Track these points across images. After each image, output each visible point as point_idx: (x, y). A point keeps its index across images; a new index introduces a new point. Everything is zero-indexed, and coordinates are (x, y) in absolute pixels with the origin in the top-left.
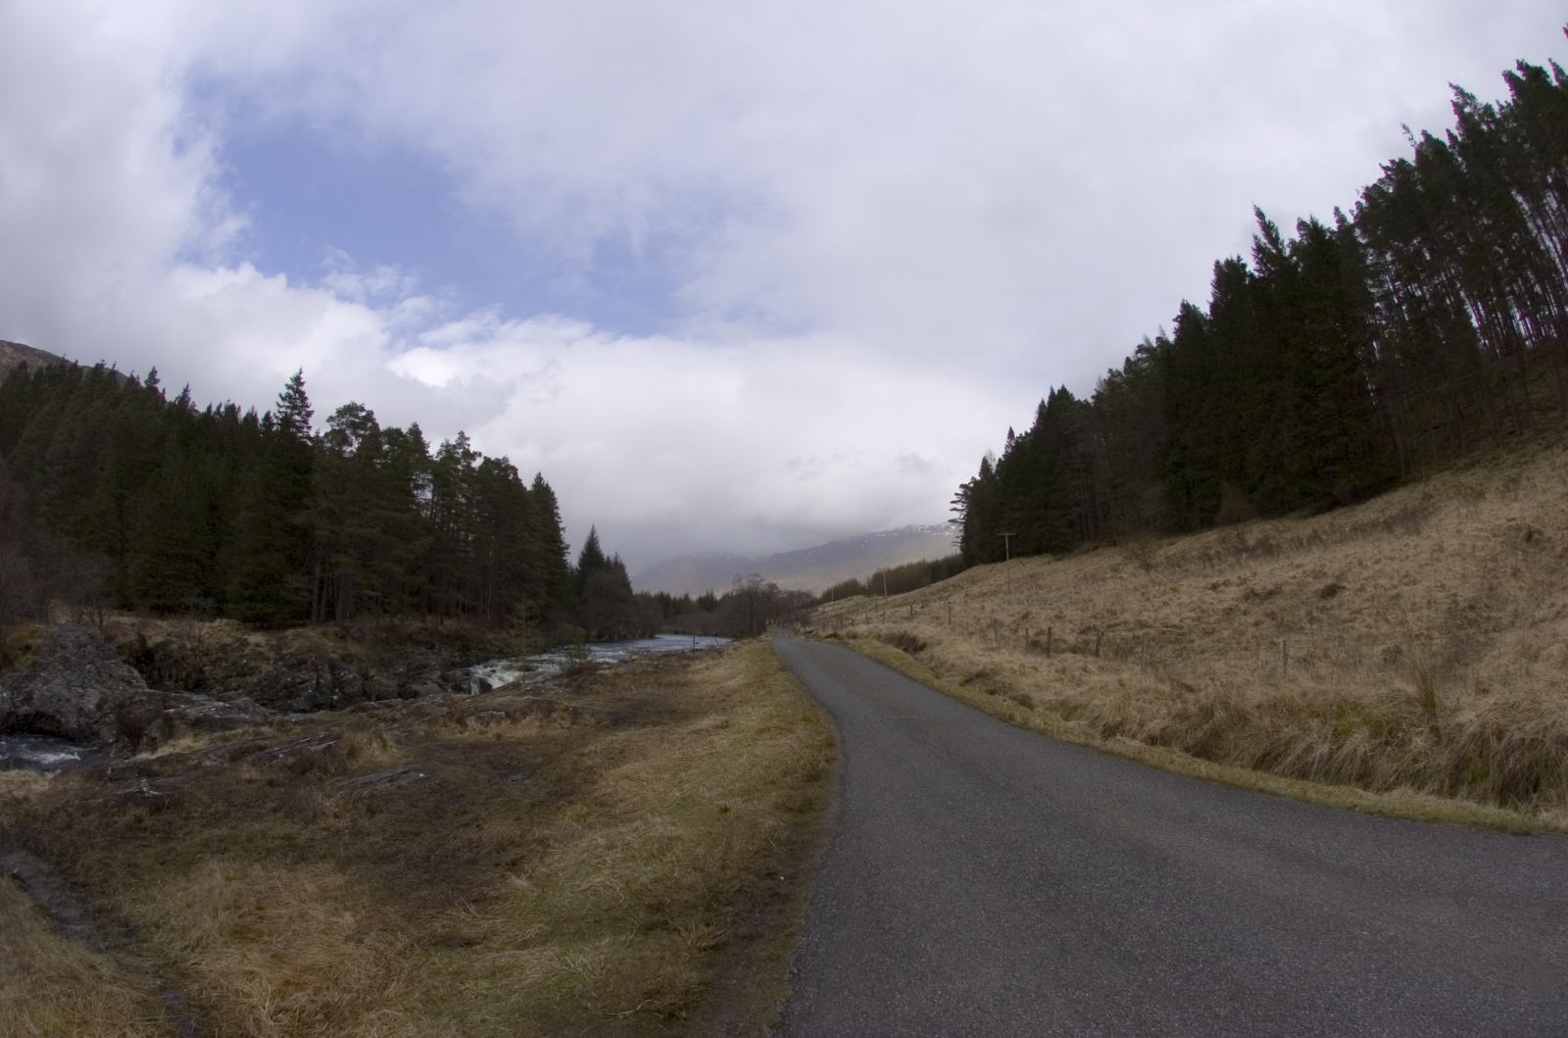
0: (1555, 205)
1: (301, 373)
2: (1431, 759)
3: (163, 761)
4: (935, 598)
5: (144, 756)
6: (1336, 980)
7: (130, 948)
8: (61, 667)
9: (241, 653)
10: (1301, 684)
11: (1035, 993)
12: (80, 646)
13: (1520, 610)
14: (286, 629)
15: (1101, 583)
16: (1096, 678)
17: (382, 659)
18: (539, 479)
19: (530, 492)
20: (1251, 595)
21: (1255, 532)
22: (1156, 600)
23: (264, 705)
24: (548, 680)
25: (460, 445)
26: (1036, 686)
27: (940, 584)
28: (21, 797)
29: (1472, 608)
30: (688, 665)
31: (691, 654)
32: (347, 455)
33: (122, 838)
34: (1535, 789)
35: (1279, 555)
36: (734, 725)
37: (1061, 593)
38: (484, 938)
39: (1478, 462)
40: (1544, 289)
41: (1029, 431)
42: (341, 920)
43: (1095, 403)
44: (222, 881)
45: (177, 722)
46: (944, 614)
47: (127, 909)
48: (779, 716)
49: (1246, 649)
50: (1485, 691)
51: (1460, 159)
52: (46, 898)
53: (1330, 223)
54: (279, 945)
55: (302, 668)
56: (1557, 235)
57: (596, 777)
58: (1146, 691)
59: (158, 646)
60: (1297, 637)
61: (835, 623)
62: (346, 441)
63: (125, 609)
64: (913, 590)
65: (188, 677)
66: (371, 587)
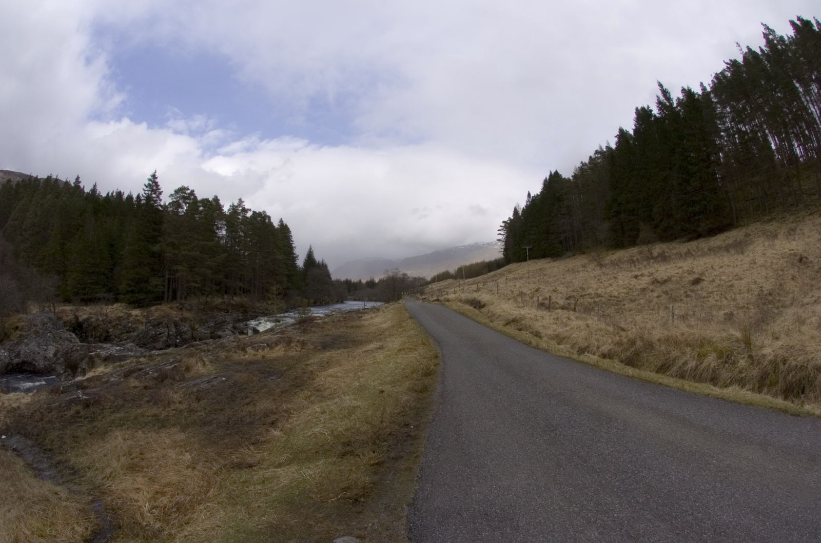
0: (816, 91)
1: (155, 173)
2: (748, 372)
3: (89, 380)
4: (490, 280)
5: (79, 378)
6: (699, 486)
7: (75, 481)
8: (35, 336)
9: (128, 320)
10: (680, 329)
11: (544, 487)
12: (44, 324)
13: (795, 297)
14: (151, 307)
15: (577, 273)
16: (575, 323)
17: (201, 319)
18: (281, 221)
19: (277, 228)
20: (655, 282)
21: (657, 249)
22: (605, 283)
23: (141, 347)
24: (289, 326)
25: (239, 205)
26: (543, 326)
27: (492, 273)
28: (16, 407)
29: (770, 294)
30: (362, 317)
31: (363, 311)
32: (181, 214)
33: (69, 423)
34: (803, 393)
35: (670, 261)
36: (386, 347)
37: (556, 278)
38: (259, 463)
39: (775, 219)
40: (810, 132)
41: (539, 194)
42: (184, 457)
43: (573, 179)
44: (122, 441)
45: (96, 359)
46: (495, 289)
47: (73, 460)
48: (409, 342)
49: (653, 310)
50: (777, 338)
51: (766, 63)
52: (31, 459)
53: (698, 90)
54: (152, 473)
55: (160, 326)
56: (817, 105)
57: (315, 376)
58: (601, 330)
59: (85, 320)
60: (679, 304)
61: (438, 294)
62: (180, 206)
63: (67, 302)
64: (478, 276)
65: (101, 335)
66: (195, 282)
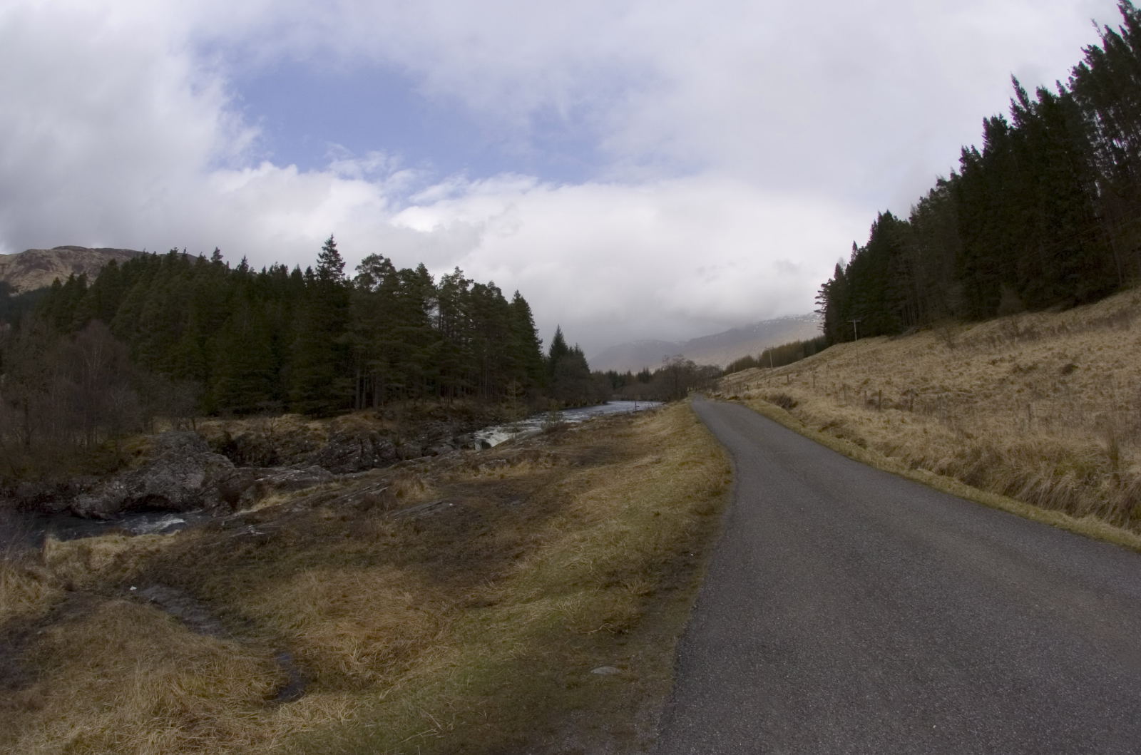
1: (332, 238)
4: (806, 368)
8: (167, 462)
9: (304, 436)
12: (181, 446)
14: (336, 417)
15: (920, 358)
17: (409, 431)
18: (517, 294)
19: (512, 304)
20: (1017, 370)
21: (1025, 322)
22: (955, 371)
23: (327, 469)
24: (533, 437)
25: (456, 276)
26: (870, 432)
27: (810, 358)
28: (154, 550)
30: (633, 422)
31: (634, 414)
32: (373, 291)
33: (237, 565)
35: (1039, 340)
36: (664, 460)
37: (892, 365)
41: (867, 245)
42: (403, 598)
43: (912, 222)
44: (317, 583)
45: (266, 487)
46: (811, 379)
48: (694, 454)
49: (1010, 409)
51: (1131, 49)
55: (350, 442)
58: (941, 437)
59: (240, 438)
60: (1043, 402)
61: (736, 389)
62: (372, 281)
63: (213, 416)
64: (791, 363)
65: (264, 456)
66: (399, 381)
